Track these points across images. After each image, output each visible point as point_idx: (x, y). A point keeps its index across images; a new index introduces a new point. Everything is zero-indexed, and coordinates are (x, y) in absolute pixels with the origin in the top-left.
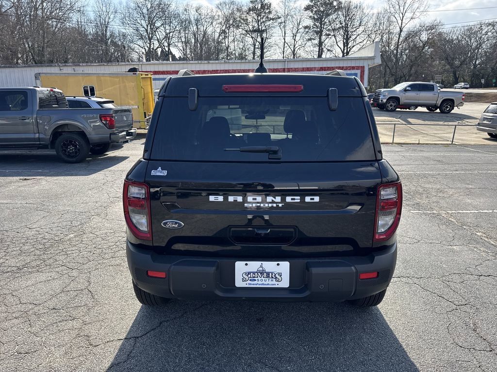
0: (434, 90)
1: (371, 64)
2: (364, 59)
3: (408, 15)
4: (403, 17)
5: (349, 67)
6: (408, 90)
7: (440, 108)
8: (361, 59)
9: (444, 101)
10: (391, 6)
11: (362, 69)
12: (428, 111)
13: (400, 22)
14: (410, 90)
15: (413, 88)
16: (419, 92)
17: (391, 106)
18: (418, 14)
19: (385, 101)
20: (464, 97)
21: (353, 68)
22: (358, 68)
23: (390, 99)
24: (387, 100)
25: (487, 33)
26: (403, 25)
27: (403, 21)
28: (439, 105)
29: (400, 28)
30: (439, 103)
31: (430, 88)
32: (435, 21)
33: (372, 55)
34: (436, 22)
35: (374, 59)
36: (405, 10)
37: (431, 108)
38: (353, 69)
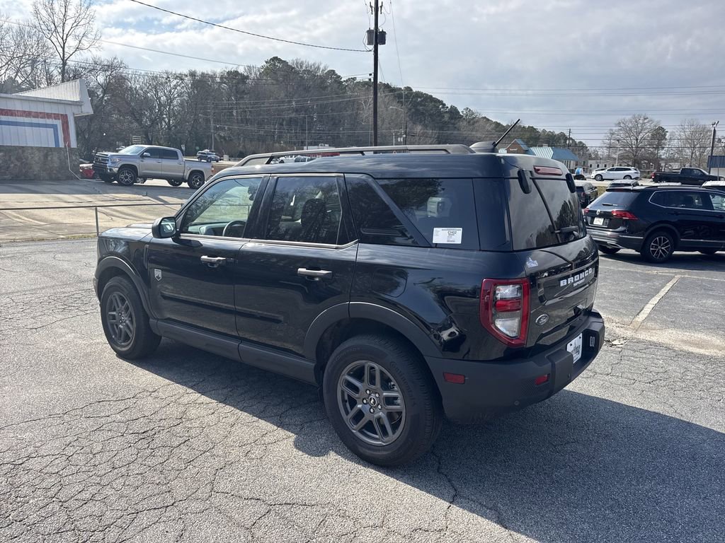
0: (178, 159)
1: (78, 112)
2: (64, 104)
3: (71, 43)
4: (64, 44)
5: (40, 113)
6: (146, 156)
7: (188, 181)
8: (60, 103)
9: (193, 173)
10: (41, 22)
11: (64, 118)
12: (169, 185)
13: (60, 50)
14: (149, 157)
15: (154, 153)
16: (160, 160)
17: (126, 177)
18: (85, 43)
19: (116, 170)
20: (213, 169)
21: (48, 116)
22: (56, 116)
23: (123, 167)
24: (119, 168)
25: (175, 87)
26: (66, 56)
27: (66, 50)
28: (187, 178)
29: (63, 60)
30: (187, 174)
31: (173, 155)
32: (115, 58)
33: (77, 98)
34: (116, 61)
35: (81, 106)
36: (66, 32)
37: (175, 181)
38: (48, 118)
